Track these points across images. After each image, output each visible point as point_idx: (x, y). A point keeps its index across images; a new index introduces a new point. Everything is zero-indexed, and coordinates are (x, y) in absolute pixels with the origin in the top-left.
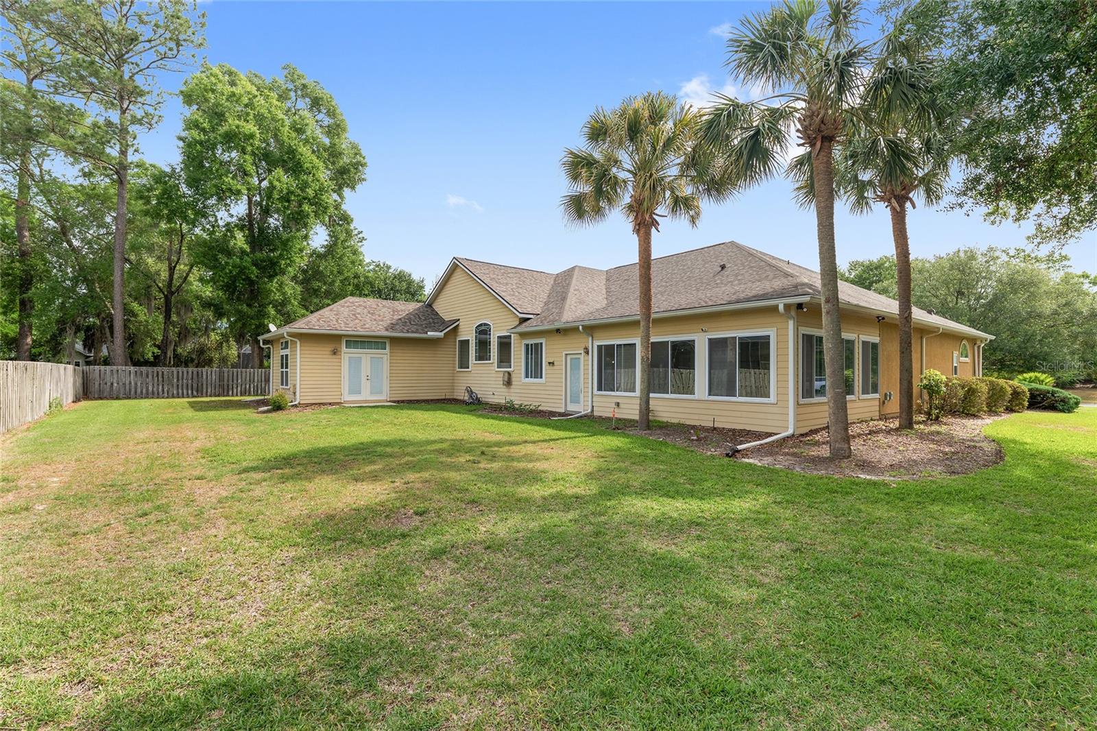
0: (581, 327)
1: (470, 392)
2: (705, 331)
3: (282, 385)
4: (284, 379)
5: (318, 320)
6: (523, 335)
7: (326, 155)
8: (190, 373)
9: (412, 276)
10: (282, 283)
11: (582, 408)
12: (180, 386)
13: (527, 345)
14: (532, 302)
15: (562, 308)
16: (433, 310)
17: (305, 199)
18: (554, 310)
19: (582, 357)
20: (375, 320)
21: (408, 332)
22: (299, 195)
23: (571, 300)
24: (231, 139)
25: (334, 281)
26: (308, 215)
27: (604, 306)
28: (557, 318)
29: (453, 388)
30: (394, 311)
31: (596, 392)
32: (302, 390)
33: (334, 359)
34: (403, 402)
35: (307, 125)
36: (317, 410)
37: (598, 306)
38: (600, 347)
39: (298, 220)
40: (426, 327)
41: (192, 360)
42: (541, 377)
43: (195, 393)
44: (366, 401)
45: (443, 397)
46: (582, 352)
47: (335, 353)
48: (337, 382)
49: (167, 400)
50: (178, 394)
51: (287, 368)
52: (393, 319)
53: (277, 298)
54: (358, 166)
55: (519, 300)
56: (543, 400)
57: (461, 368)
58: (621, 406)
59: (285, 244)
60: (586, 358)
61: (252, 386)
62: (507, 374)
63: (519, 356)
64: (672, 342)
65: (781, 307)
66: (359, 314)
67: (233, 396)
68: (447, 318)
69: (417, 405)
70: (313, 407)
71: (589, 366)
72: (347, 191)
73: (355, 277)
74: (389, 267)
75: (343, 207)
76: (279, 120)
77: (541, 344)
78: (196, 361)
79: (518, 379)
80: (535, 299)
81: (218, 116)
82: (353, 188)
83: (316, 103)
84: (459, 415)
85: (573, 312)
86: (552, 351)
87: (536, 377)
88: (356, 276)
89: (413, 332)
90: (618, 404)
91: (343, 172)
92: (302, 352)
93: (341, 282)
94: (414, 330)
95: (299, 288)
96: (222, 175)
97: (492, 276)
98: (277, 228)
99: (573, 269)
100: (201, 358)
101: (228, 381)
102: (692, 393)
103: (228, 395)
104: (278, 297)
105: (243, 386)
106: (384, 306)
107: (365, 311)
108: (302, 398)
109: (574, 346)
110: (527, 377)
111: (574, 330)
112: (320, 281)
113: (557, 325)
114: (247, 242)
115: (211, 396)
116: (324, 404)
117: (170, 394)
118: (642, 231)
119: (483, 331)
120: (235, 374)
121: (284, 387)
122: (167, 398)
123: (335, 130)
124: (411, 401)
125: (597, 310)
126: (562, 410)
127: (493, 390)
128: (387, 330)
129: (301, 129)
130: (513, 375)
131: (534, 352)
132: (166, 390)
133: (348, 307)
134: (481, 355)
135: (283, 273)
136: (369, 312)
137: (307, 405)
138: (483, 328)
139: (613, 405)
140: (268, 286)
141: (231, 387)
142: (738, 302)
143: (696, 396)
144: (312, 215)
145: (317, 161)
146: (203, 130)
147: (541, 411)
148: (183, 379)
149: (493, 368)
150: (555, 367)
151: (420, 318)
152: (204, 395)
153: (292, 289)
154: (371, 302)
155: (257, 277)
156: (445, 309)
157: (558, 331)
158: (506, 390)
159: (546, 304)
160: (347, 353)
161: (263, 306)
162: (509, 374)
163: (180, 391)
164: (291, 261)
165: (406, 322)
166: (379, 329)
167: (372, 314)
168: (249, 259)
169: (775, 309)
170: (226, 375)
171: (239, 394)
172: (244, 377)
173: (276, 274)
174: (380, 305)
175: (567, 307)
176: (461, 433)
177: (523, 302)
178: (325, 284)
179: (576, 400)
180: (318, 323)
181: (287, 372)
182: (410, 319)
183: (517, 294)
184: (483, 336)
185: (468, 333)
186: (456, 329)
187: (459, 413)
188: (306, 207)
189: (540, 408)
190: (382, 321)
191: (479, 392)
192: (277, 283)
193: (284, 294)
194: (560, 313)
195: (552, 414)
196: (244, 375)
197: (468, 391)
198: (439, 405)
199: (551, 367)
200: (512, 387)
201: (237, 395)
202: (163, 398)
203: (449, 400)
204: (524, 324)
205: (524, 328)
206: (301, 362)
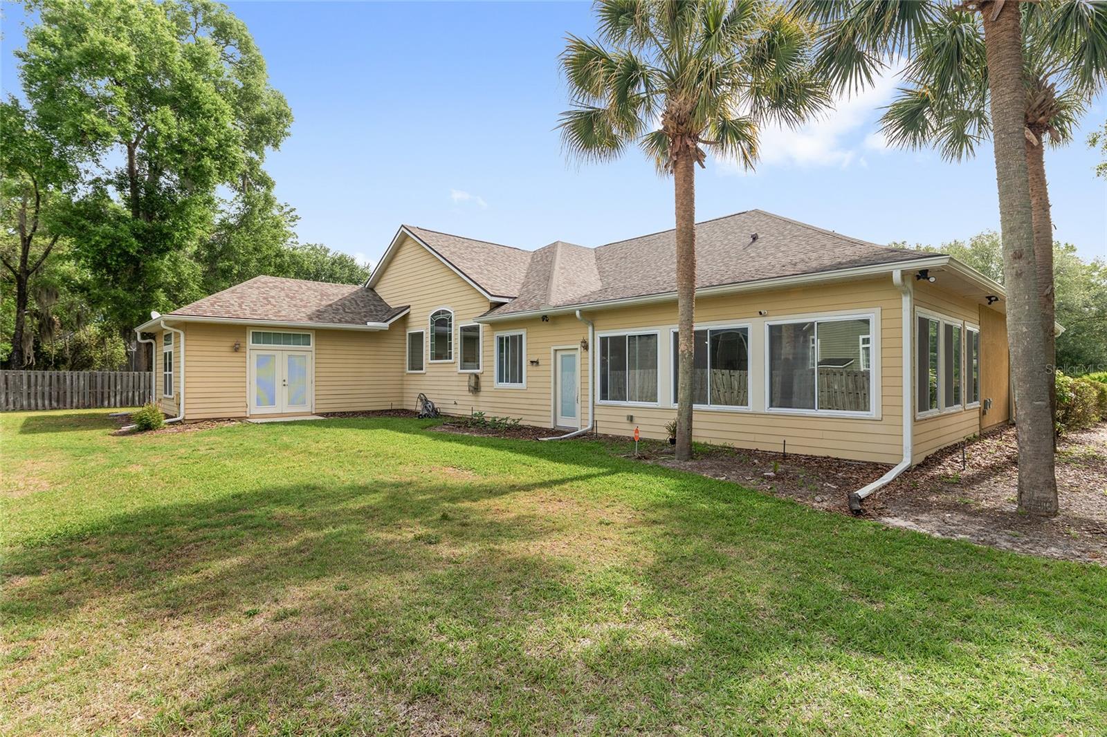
0: (578, 313)
1: (425, 401)
2: (765, 316)
3: (166, 393)
4: (168, 387)
5: (212, 305)
6: (495, 325)
7: (235, 97)
8: (47, 377)
9: (356, 261)
10: (176, 260)
11: (578, 423)
12: (32, 396)
13: (501, 339)
14: (506, 283)
15: (547, 289)
16: (376, 295)
17: (205, 150)
18: (536, 292)
19: (578, 354)
20: (295, 306)
21: (340, 321)
22: (195, 144)
23: (558, 278)
24: (95, 61)
25: (248, 261)
26: (211, 171)
27: (600, 288)
28: (543, 301)
29: (401, 394)
30: (322, 295)
31: (598, 400)
32: (188, 401)
33: (236, 358)
34: (334, 414)
35: (207, 54)
36: (207, 428)
37: (593, 289)
38: (604, 341)
39: (196, 178)
40: (365, 316)
41: (64, 361)
42: (521, 381)
43: (55, 404)
44: (282, 415)
45: (389, 408)
46: (579, 346)
47: (236, 349)
48: (240, 389)
49: (15, 414)
50: (29, 405)
51: (170, 370)
52: (320, 305)
53: (169, 280)
54: (281, 115)
55: (489, 279)
56: (523, 412)
57: (413, 369)
58: (636, 420)
59: (181, 209)
60: (584, 354)
61: (137, 394)
62: (473, 378)
63: (489, 354)
64: (712, 332)
65: (897, 276)
66: (273, 297)
67: (109, 406)
68: (393, 304)
69: (351, 420)
70: (202, 424)
71: (589, 366)
72: (268, 150)
73: (277, 256)
74: (327, 251)
75: (262, 167)
76: (167, 43)
77: (521, 336)
78: (70, 362)
79: (489, 384)
80: (510, 279)
81: (76, 29)
82: (276, 146)
83: (223, 32)
84: (408, 436)
85: (561, 294)
86: (534, 345)
87: (514, 381)
88: (279, 255)
89: (347, 322)
90: (631, 419)
91: (262, 121)
92: (188, 348)
93: (259, 260)
94: (349, 319)
95: (200, 268)
96: (82, 110)
97: (453, 250)
98: (170, 189)
99: (555, 244)
100: (78, 358)
101: (103, 388)
102: (744, 402)
103: (102, 406)
104: (171, 278)
105: (124, 394)
106: (309, 289)
107: (283, 294)
108: (188, 411)
109: (567, 338)
110: (501, 380)
111: (570, 316)
112: (229, 260)
113: (544, 310)
114: (128, 206)
115: (77, 408)
116: (219, 420)
117: (18, 406)
118: (681, 165)
119: (441, 321)
120: (112, 379)
121: (167, 396)
122: (14, 410)
123: (248, 68)
124: (344, 413)
125: (594, 293)
126: (551, 426)
127: (456, 398)
128: (311, 319)
129: (199, 59)
130: (482, 379)
131: (510, 350)
132: (11, 399)
133: (258, 288)
134: (439, 352)
135: (179, 247)
136: (287, 296)
137: (196, 422)
138: (441, 317)
139: (625, 420)
140: (157, 264)
141: (106, 395)
142: (817, 271)
143: (750, 408)
144: (215, 172)
145: (223, 102)
146: (53, 45)
147: (522, 427)
148: (36, 385)
149: (454, 369)
150: (540, 368)
151: (358, 305)
152: (68, 406)
153: (190, 269)
154: (291, 283)
155: (138, 252)
156: (390, 293)
157: (545, 318)
158: (473, 398)
159: (524, 285)
160: (253, 351)
161: (150, 290)
162: (477, 377)
163: (33, 402)
164: (188, 233)
165: (338, 309)
166: (299, 317)
167: (292, 298)
168: (126, 228)
169: (886, 279)
170: (99, 380)
171: (118, 404)
172: (125, 382)
173: (168, 249)
174: (303, 287)
175: (554, 287)
176: (409, 469)
177: (495, 283)
178: (237, 263)
179: (570, 413)
180: (211, 308)
181: (170, 375)
182: (343, 306)
183: (486, 272)
184: (442, 329)
185: (421, 324)
186: (406, 317)
187: (409, 432)
188: (207, 162)
189: (521, 423)
190: (305, 307)
191: (437, 401)
192: (170, 260)
193: (179, 275)
194: (546, 296)
195: (538, 432)
196: (125, 379)
197: (422, 400)
198: (382, 419)
199: (535, 368)
200: (481, 394)
201: (115, 406)
202: (7, 410)
203: (397, 410)
204: (497, 311)
205: (497, 315)
206: (186, 361)
